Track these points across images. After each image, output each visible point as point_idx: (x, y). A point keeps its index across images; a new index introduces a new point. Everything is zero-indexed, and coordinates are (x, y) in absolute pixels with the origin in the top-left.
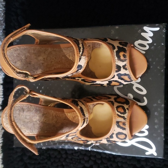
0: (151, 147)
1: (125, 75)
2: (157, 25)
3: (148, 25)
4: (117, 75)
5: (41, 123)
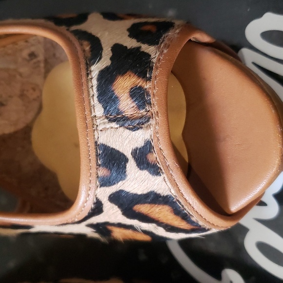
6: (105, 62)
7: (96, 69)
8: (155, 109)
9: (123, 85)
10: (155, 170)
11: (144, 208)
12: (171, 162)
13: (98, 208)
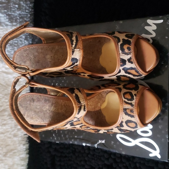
0: (155, 149)
1: (132, 69)
2: (161, 17)
3: (151, 18)
4: (123, 69)
5: (51, 112)
6: (121, 42)
7: (119, 44)
8: (132, 51)
9: (125, 47)
10: (132, 63)
11: (129, 71)
12: (135, 61)
13: (120, 72)
